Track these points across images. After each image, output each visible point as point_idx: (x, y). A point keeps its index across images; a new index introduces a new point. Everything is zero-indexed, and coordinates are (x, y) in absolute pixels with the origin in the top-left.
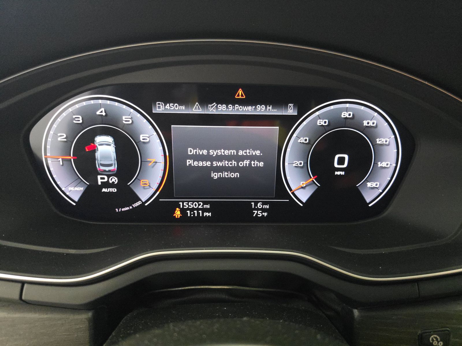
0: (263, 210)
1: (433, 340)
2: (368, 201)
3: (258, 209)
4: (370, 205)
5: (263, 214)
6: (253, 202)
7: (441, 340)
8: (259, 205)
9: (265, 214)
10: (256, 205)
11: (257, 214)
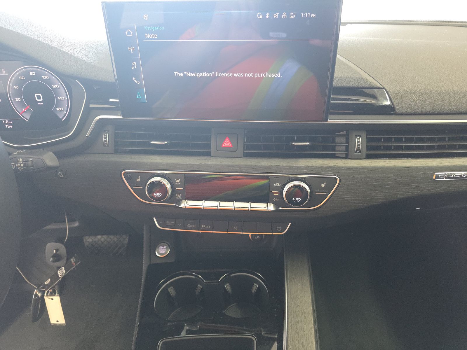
0: (10, 125)
1: (59, 174)
2: (61, 118)
3: (7, 124)
4: (63, 120)
5: (10, 126)
6: (3, 120)
7: (62, 175)
8: (7, 121)
9: (12, 126)
10: (5, 122)
11: (7, 127)
